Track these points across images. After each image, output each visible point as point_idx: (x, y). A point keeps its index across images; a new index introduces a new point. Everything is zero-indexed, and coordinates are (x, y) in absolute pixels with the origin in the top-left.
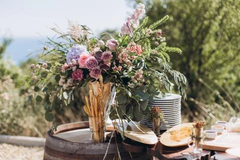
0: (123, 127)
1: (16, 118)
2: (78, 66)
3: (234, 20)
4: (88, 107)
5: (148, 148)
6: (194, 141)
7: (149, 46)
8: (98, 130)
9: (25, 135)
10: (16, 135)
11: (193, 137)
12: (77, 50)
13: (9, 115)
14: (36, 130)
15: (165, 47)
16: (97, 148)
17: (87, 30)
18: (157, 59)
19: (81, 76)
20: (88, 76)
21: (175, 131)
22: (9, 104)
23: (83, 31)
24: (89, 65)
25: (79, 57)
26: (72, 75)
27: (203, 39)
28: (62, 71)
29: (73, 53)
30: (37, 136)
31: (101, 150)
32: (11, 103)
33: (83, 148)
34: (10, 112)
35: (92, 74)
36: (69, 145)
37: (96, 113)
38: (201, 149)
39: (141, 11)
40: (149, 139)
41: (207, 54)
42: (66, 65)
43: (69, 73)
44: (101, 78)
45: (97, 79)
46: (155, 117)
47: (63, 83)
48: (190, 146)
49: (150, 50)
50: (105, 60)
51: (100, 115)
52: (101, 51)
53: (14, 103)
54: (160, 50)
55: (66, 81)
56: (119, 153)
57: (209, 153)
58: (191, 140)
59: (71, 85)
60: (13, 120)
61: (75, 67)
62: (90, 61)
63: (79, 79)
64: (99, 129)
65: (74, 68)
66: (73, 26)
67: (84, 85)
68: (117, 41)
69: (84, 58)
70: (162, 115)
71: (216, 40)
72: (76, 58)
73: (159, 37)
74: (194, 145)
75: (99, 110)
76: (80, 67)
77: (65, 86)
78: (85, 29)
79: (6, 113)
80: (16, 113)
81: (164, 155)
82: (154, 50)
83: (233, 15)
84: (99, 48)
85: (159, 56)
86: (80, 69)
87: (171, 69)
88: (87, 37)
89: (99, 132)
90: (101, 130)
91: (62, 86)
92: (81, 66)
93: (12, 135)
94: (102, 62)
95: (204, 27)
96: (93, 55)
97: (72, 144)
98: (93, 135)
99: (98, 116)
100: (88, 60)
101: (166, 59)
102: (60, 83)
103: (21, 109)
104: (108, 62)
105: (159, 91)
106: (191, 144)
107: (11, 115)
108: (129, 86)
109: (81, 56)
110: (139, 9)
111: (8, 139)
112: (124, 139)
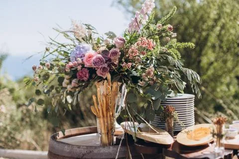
0: (134, 127)
1: (13, 132)
2: (83, 65)
3: (232, 31)
4: (96, 107)
5: (164, 149)
6: (215, 140)
7: (159, 44)
8: (106, 132)
9: (23, 149)
10: (14, 148)
11: (214, 135)
12: (82, 49)
13: (6, 128)
14: (34, 143)
15: (176, 43)
16: (107, 152)
17: (91, 29)
18: (167, 58)
19: (87, 76)
20: (94, 76)
21: (191, 131)
22: (5, 117)
23: (87, 30)
24: (95, 63)
25: (84, 56)
26: (78, 74)
27: (201, 50)
28: (67, 70)
29: (78, 52)
30: (35, 149)
31: (110, 154)
32: (8, 116)
33: (91, 152)
34: (7, 125)
35: (99, 73)
36: (75, 148)
37: (105, 113)
38: (223, 148)
39: (150, 5)
40: (164, 139)
41: (206, 66)
42: (71, 64)
43: (74, 73)
44: (109, 76)
45: (104, 78)
46: (169, 116)
47: (68, 84)
48: (210, 145)
49: (159, 47)
50: (112, 58)
51: (108, 115)
52: (107, 49)
53: (11, 116)
54: (171, 47)
55: (70, 82)
56: (131, 155)
57: (232, 152)
58: (212, 138)
59: (76, 86)
60: (10, 133)
61: (81, 66)
62: (96, 59)
63: (85, 79)
64: (108, 131)
65: (79, 68)
66: (77, 26)
67: (90, 85)
68: (124, 38)
69: (90, 57)
70: (175, 114)
71: (214, 52)
72: (81, 57)
73: (170, 33)
74: (215, 143)
75: (107, 110)
76: (85, 66)
77: (69, 88)
78: (89, 28)
79: (3, 126)
80: (14, 126)
81: (183, 155)
82: (164, 48)
83: (231, 27)
84: (105, 47)
85: (169, 54)
86: (85, 68)
87: (183, 66)
88: (92, 37)
89: (108, 133)
90: (110, 132)
91: (66, 88)
92: (87, 65)
93: (9, 149)
94: (110, 60)
95: (202, 38)
96: (99, 54)
97: (79, 148)
98: (101, 138)
99: (107, 116)
100: (94, 58)
101: (178, 56)
102: (64, 85)
103: (19, 123)
104: (116, 60)
105: (170, 90)
106: (212, 143)
107: (8, 128)
108: (139, 84)
109: (87, 54)
110: (149, 3)
111: (5, 153)
112: (135, 141)
